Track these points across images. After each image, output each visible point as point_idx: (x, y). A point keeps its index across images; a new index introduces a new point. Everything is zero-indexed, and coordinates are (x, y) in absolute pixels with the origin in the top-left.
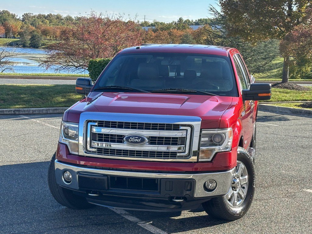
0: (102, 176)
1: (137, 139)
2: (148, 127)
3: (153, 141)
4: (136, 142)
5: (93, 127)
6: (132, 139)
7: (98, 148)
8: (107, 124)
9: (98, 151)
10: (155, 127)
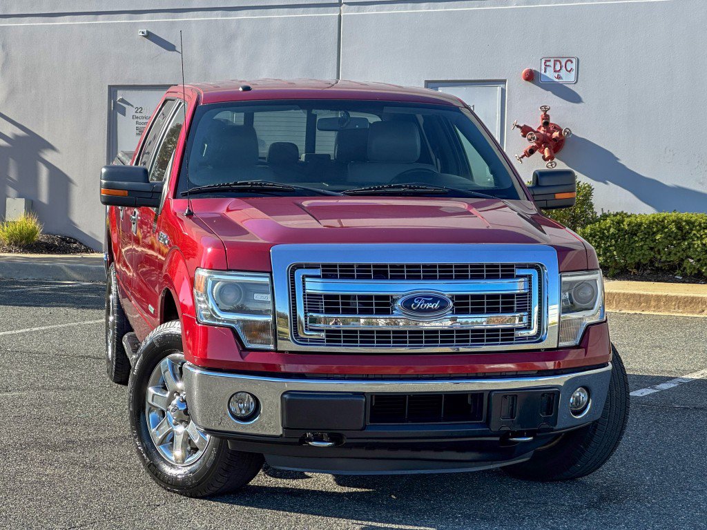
0: (351, 396)
1: (429, 302)
2: (445, 272)
3: (463, 305)
4: (430, 310)
5: (307, 279)
6: (420, 304)
7: (328, 331)
8: (346, 272)
9: (327, 336)
10: (461, 272)
